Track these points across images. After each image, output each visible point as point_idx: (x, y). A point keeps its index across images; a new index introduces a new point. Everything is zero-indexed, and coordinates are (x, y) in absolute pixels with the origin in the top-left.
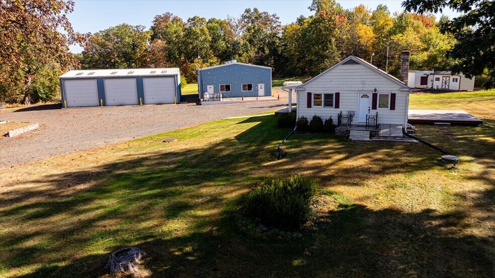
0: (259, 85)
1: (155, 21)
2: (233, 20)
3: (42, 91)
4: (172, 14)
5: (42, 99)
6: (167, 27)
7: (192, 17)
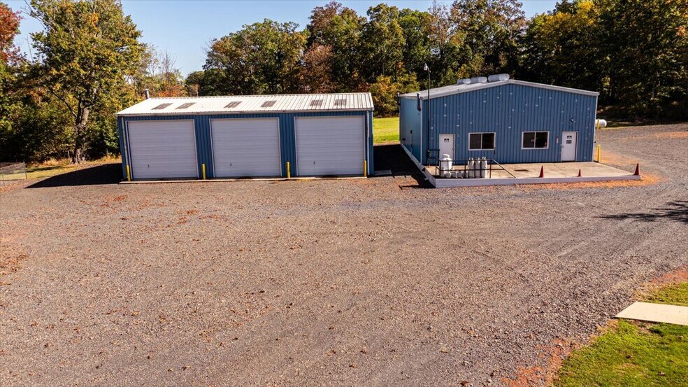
0: (565, 135)
1: (312, 17)
2: (442, 10)
3: (111, 135)
4: (339, 5)
5: (111, 150)
6: (333, 24)
7: (374, 6)
